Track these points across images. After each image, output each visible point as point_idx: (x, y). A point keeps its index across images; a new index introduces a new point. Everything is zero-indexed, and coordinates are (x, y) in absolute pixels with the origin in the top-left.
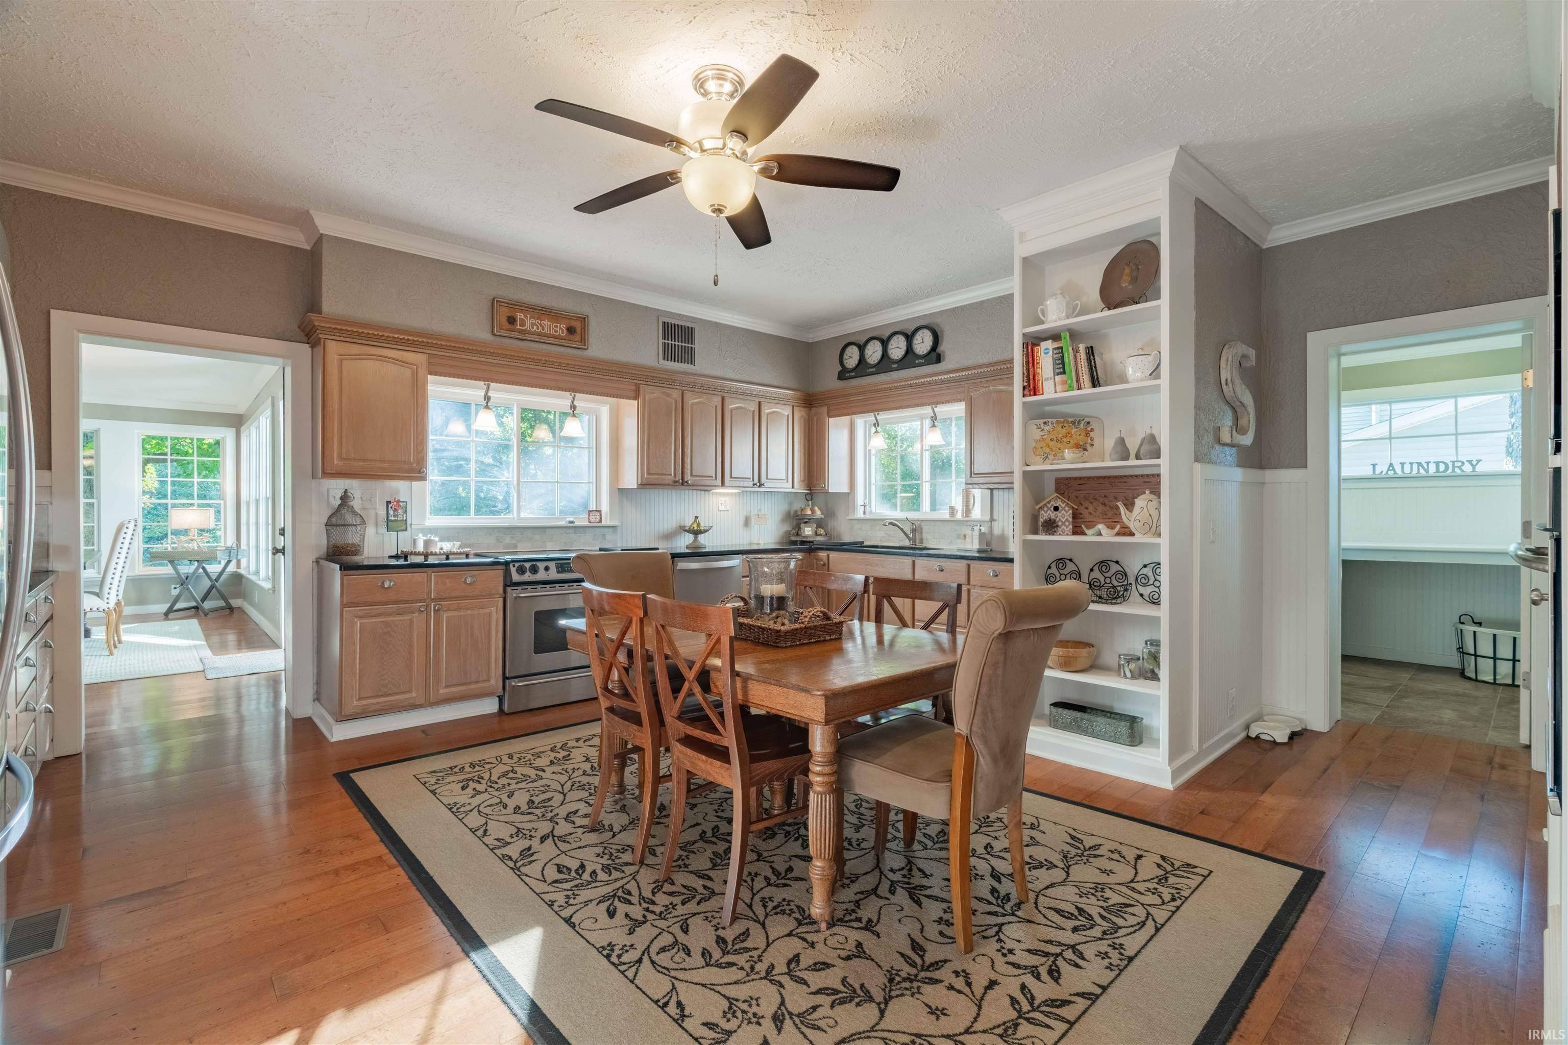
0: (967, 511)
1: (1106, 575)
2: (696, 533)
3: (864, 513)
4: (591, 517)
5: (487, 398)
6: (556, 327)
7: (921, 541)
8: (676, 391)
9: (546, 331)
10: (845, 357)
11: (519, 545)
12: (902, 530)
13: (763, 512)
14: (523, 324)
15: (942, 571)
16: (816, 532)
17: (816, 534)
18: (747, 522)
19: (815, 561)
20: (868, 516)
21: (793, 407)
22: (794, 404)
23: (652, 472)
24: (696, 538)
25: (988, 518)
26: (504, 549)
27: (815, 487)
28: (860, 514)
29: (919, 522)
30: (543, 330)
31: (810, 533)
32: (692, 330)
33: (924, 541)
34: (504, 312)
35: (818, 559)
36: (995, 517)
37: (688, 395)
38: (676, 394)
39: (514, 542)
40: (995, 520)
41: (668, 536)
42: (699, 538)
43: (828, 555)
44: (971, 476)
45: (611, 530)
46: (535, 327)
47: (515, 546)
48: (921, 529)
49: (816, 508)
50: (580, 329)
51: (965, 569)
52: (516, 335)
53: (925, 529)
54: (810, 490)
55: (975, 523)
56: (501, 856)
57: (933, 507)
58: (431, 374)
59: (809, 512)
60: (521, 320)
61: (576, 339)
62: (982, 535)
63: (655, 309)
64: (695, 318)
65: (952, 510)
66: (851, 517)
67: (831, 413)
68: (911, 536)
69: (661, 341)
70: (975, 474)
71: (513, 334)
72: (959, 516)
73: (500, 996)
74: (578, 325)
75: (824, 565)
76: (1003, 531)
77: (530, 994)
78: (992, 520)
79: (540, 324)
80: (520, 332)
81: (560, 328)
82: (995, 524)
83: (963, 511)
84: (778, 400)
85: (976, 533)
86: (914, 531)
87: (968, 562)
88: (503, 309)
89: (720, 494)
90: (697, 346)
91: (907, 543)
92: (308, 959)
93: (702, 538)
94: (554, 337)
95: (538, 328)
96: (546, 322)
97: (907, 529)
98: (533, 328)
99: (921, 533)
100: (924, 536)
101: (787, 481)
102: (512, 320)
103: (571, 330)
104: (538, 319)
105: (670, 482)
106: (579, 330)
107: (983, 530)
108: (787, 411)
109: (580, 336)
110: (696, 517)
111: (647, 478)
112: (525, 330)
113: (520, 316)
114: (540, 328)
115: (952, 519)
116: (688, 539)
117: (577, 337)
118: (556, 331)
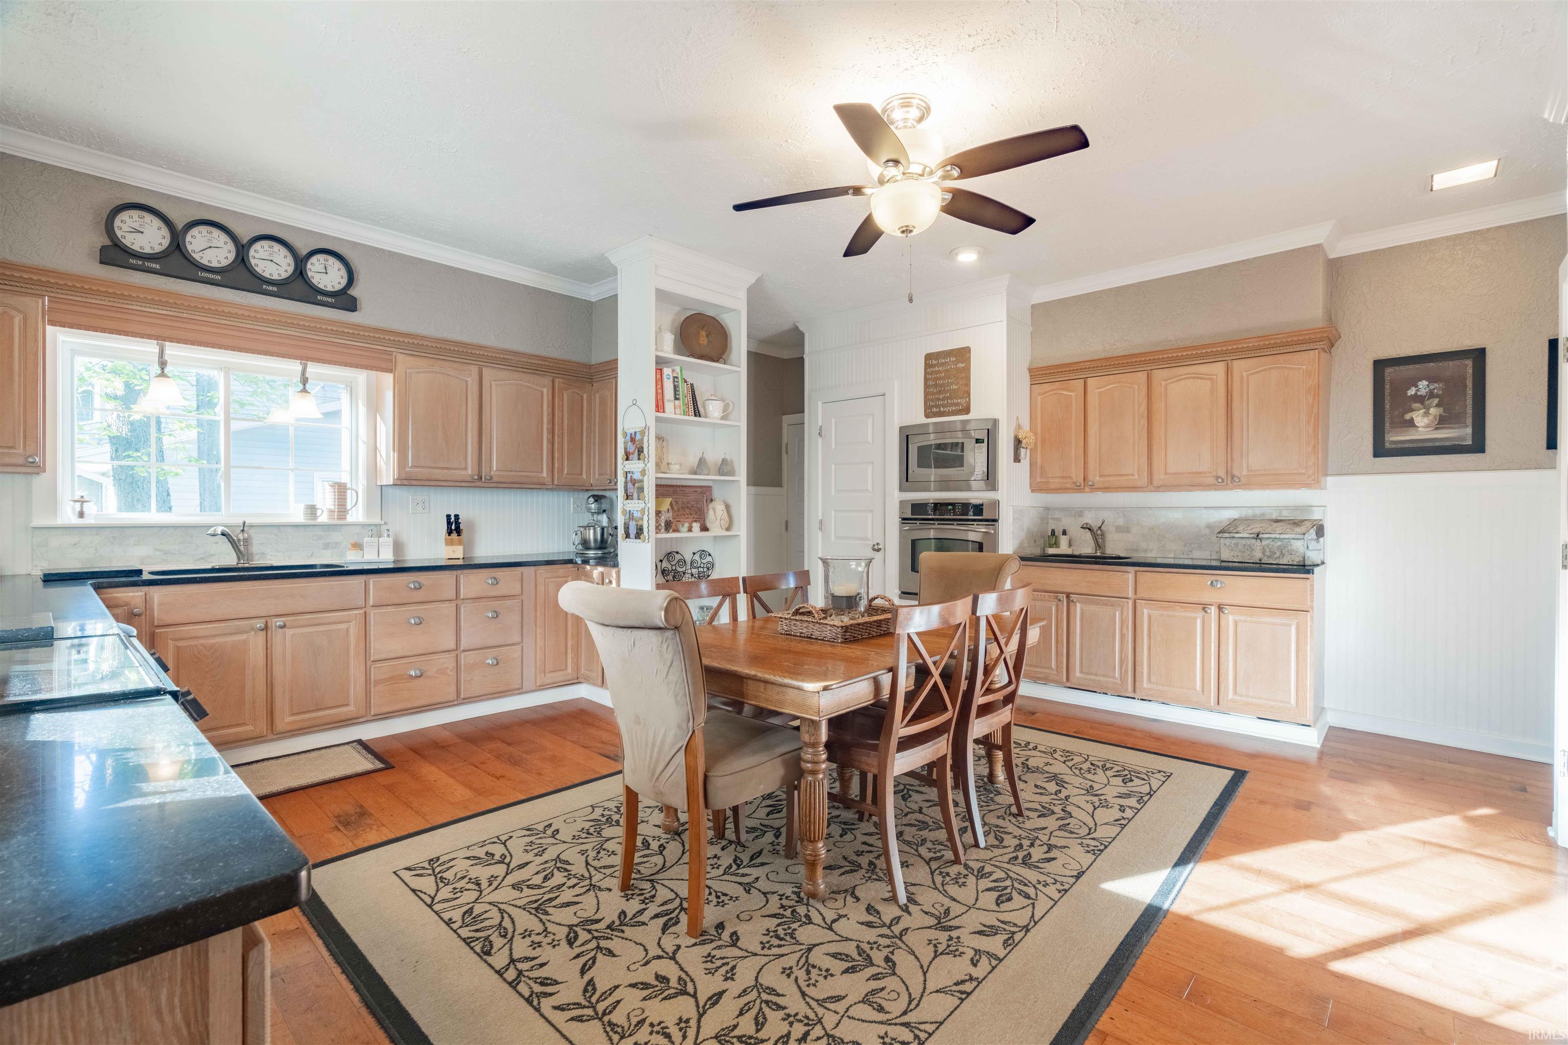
0: (342, 509)
1: (672, 563)
3: (81, 515)
7: (251, 556)
12: (232, 541)
28: (67, 515)
33: (257, 557)
48: (251, 538)
53: (259, 537)
56: (1009, 948)
65: (312, 510)
68: (242, 550)
72: (324, 518)
73: (1184, 882)
77: (1170, 869)
78: (382, 523)
92: (1282, 1014)
99: (251, 544)
100: (257, 549)
115: (312, 522)
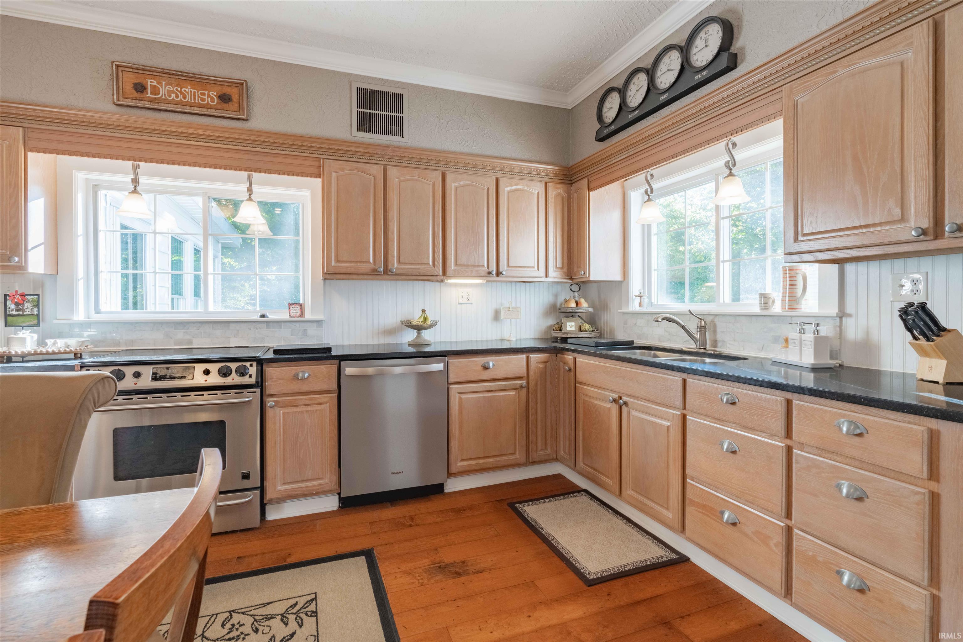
0: (793, 300)
2: (419, 328)
3: (640, 305)
4: (291, 311)
5: (135, 181)
6: (203, 94)
7: (715, 343)
8: (375, 166)
9: (188, 99)
10: (605, 110)
11: (195, 341)
12: (683, 327)
13: (514, 305)
14: (155, 91)
15: (734, 404)
16: (580, 327)
17: (580, 330)
18: (497, 316)
19: (562, 364)
20: (644, 309)
21: (546, 184)
22: (547, 180)
23: (340, 259)
24: (419, 334)
25: (834, 310)
26: (175, 345)
27: (575, 275)
28: (634, 306)
29: (711, 318)
30: (185, 98)
31: (573, 329)
32: (400, 97)
33: (719, 344)
34: (129, 79)
35: (565, 363)
36: (849, 309)
37: (393, 172)
38: (377, 170)
39: (188, 337)
40: (850, 315)
41: (391, 332)
42: (423, 334)
43: (575, 359)
44: (796, 239)
45: (315, 324)
46: (173, 96)
47: (191, 342)
48: (715, 326)
49: (582, 300)
50: (237, 96)
51: (781, 409)
52: (147, 104)
53: (721, 326)
54: (571, 279)
55: (806, 320)
57: (736, 297)
58: (32, 151)
59: (573, 305)
60: (153, 87)
61: (231, 109)
62: (819, 341)
63: (346, 74)
64: (403, 83)
65: (765, 299)
66: (624, 310)
67: (592, 186)
68: (697, 336)
69: (355, 109)
70: (804, 235)
71: (141, 104)
72: (777, 308)
74: (233, 92)
75: (570, 370)
76: (867, 333)
78: (842, 314)
79: (181, 92)
80: (151, 100)
81: (209, 96)
82: (847, 322)
83: (783, 300)
84: (523, 175)
85: (809, 337)
86: (703, 329)
87: (789, 395)
88: (128, 74)
89: (456, 285)
90: (405, 115)
91: (691, 346)
93: (426, 335)
94: (203, 107)
95: (177, 96)
96: (189, 89)
97: (692, 326)
98: (170, 96)
99: (715, 332)
100: (720, 337)
101: (538, 269)
102: (140, 88)
103: (224, 98)
104: (178, 85)
105: (367, 271)
106: (235, 98)
107: (824, 331)
108: (537, 188)
109: (237, 105)
110: (424, 311)
111: (334, 267)
112: (159, 99)
113: (150, 83)
114: (180, 97)
115: (765, 312)
116: (411, 335)
117: (233, 106)
118: (203, 100)
